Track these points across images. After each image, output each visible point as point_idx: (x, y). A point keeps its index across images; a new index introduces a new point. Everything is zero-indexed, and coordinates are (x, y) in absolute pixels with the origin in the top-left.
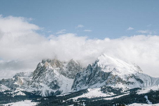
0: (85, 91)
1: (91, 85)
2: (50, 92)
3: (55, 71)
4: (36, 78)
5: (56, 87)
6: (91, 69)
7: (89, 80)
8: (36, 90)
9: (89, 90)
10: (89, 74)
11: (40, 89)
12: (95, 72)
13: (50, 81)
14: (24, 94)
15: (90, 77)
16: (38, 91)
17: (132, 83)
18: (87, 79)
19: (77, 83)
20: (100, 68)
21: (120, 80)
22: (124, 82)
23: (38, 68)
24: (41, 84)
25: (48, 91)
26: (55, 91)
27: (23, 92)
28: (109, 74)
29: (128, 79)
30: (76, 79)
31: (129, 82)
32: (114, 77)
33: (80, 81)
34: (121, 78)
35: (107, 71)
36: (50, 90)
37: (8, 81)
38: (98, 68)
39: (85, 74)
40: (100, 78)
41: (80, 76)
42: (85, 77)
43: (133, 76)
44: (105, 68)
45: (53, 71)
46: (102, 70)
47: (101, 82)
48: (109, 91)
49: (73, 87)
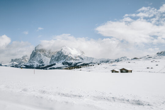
0: (54, 64)
1: (59, 61)
2: (38, 65)
3: (41, 55)
4: (32, 58)
5: (42, 62)
6: (59, 53)
7: (58, 59)
8: (31, 64)
9: (56, 64)
10: (58, 56)
11: (33, 64)
12: (61, 55)
13: (39, 59)
14: (25, 67)
15: (58, 57)
16: (32, 65)
17: (78, 60)
18: (57, 58)
19: (52, 60)
20: (63, 53)
21: (72, 59)
22: (74, 60)
23: (32, 53)
24: (34, 61)
25: (37, 65)
26: (41, 65)
27: (24, 65)
28: (67, 56)
29: (76, 58)
30: (51, 59)
31: (77, 60)
32: (69, 57)
33: (53, 59)
34: (73, 57)
35: (66, 54)
36: (39, 64)
37: (19, 59)
38: (62, 53)
39: (56, 56)
40: (63, 58)
41: (53, 57)
42: (56, 57)
43: (79, 57)
44: (65, 53)
45: (40, 54)
46: (64, 54)
47: (63, 60)
48: (66, 64)
49: (50, 62)
